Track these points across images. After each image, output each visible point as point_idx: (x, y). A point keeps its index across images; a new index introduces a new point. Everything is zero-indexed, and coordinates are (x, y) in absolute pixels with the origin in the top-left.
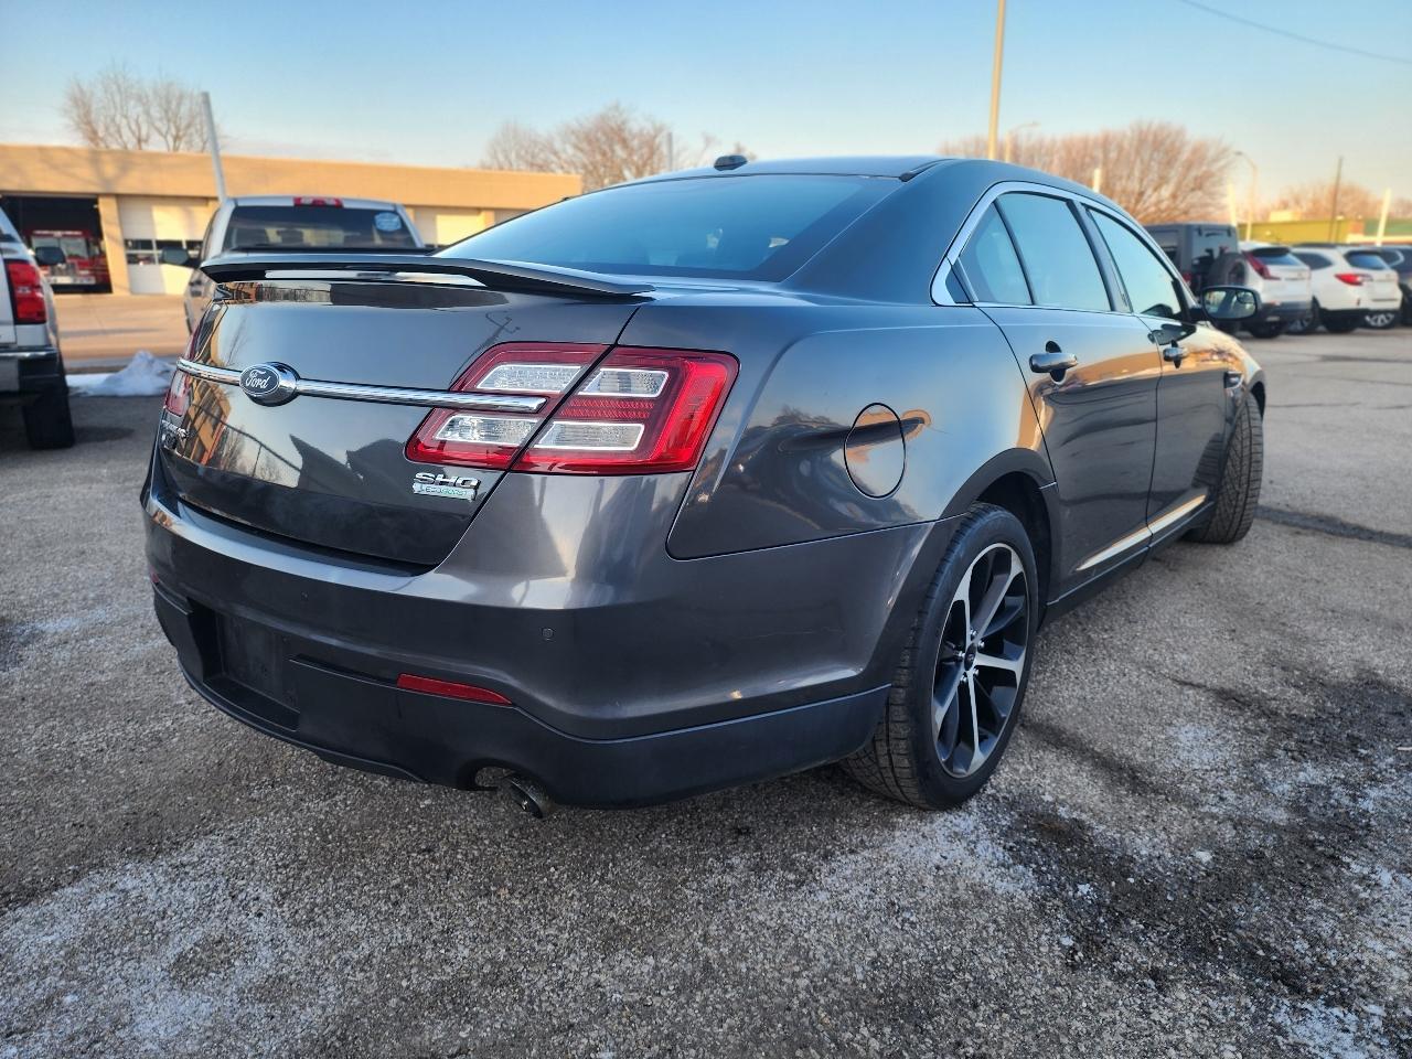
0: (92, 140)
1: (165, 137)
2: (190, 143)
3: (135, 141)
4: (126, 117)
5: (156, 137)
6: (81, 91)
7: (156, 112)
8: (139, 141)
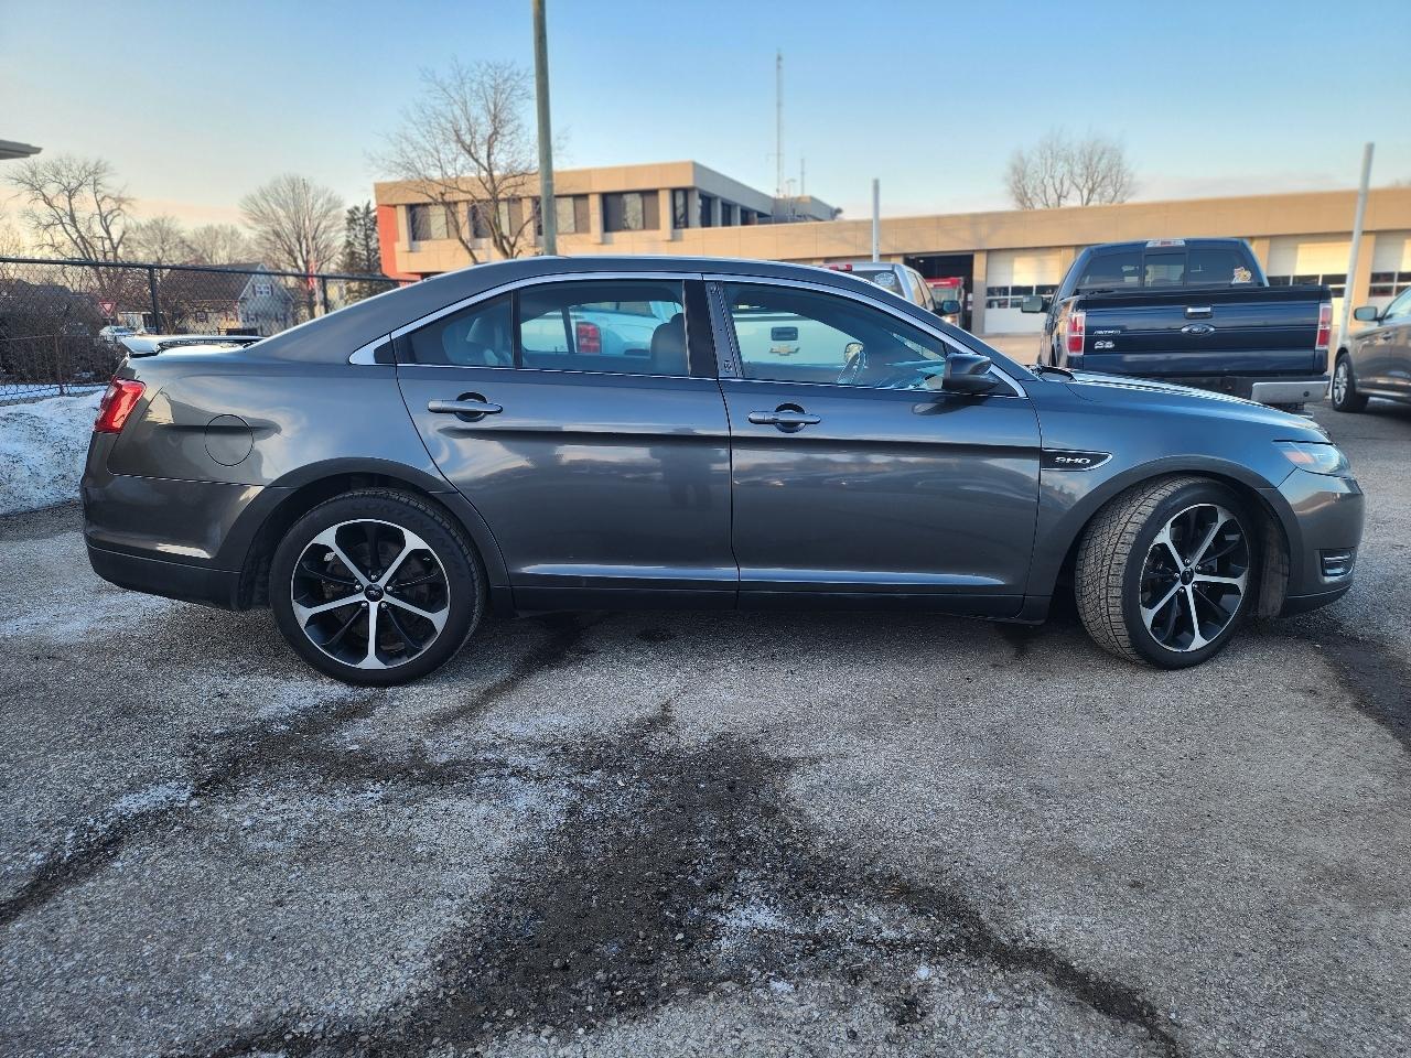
0: (1022, 202)
1: (1081, 191)
2: (1102, 195)
3: (1055, 197)
4: (1052, 177)
5: (1075, 193)
6: (1022, 159)
7: (1078, 169)
8: (1059, 197)
